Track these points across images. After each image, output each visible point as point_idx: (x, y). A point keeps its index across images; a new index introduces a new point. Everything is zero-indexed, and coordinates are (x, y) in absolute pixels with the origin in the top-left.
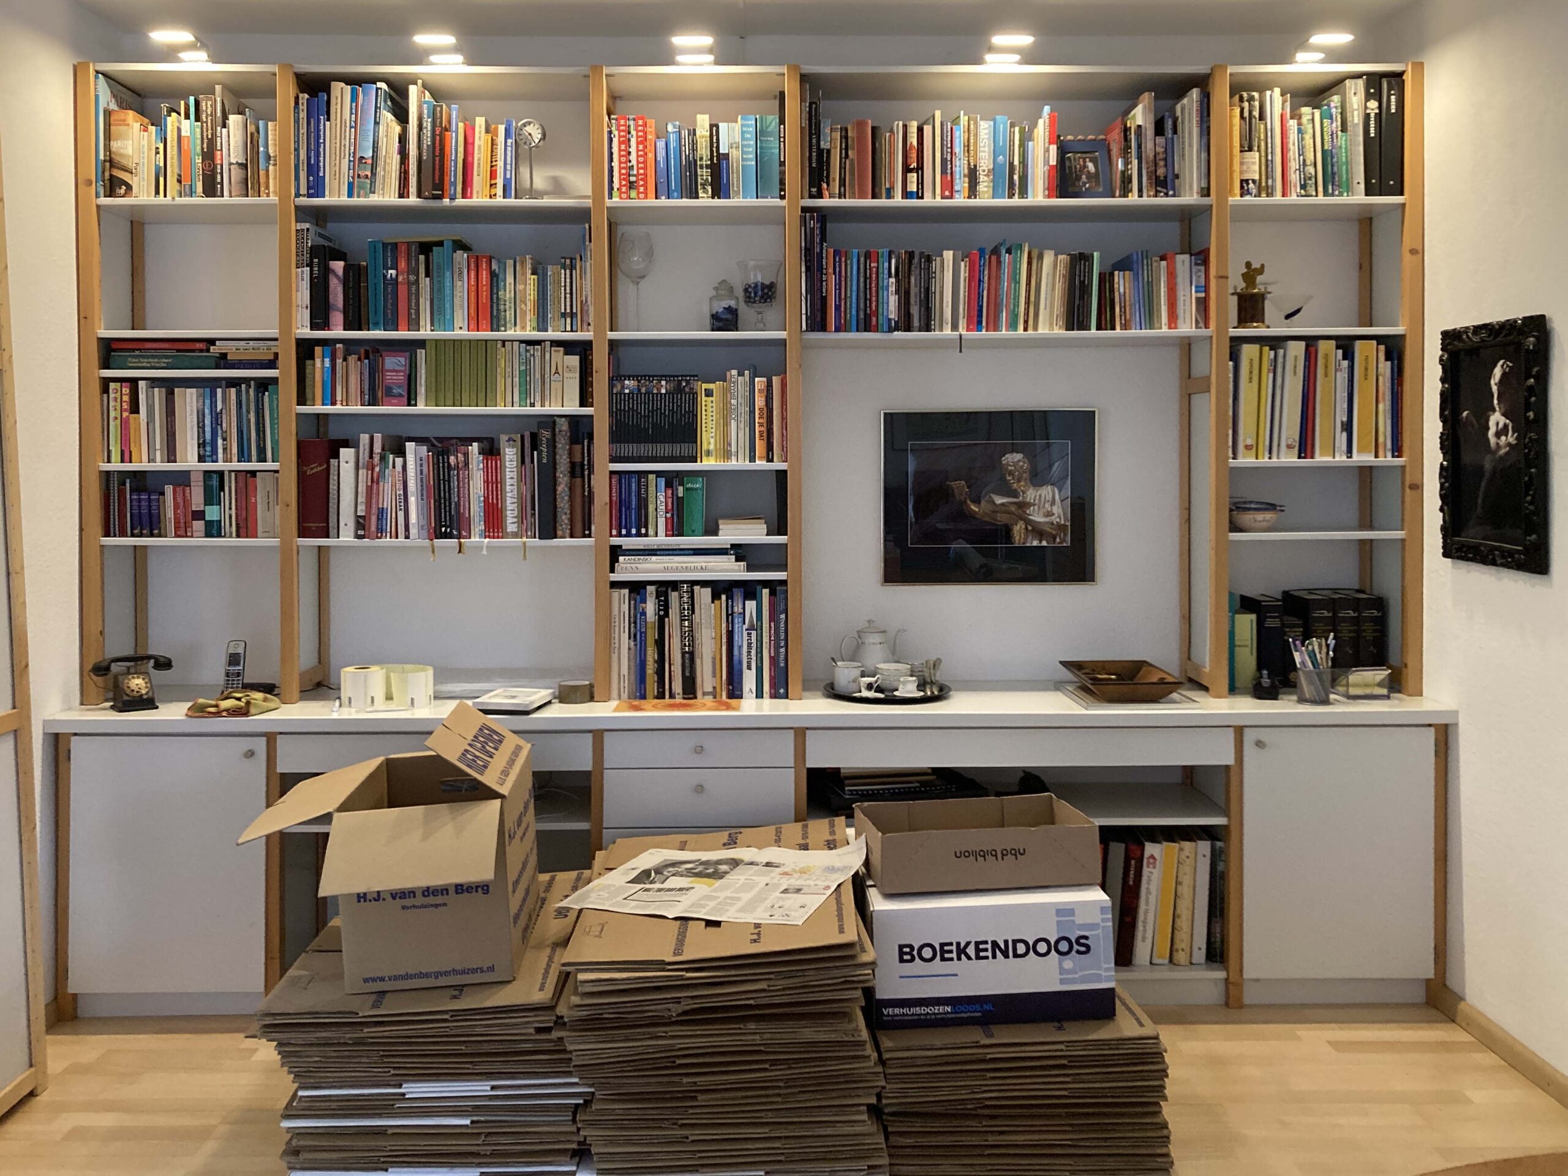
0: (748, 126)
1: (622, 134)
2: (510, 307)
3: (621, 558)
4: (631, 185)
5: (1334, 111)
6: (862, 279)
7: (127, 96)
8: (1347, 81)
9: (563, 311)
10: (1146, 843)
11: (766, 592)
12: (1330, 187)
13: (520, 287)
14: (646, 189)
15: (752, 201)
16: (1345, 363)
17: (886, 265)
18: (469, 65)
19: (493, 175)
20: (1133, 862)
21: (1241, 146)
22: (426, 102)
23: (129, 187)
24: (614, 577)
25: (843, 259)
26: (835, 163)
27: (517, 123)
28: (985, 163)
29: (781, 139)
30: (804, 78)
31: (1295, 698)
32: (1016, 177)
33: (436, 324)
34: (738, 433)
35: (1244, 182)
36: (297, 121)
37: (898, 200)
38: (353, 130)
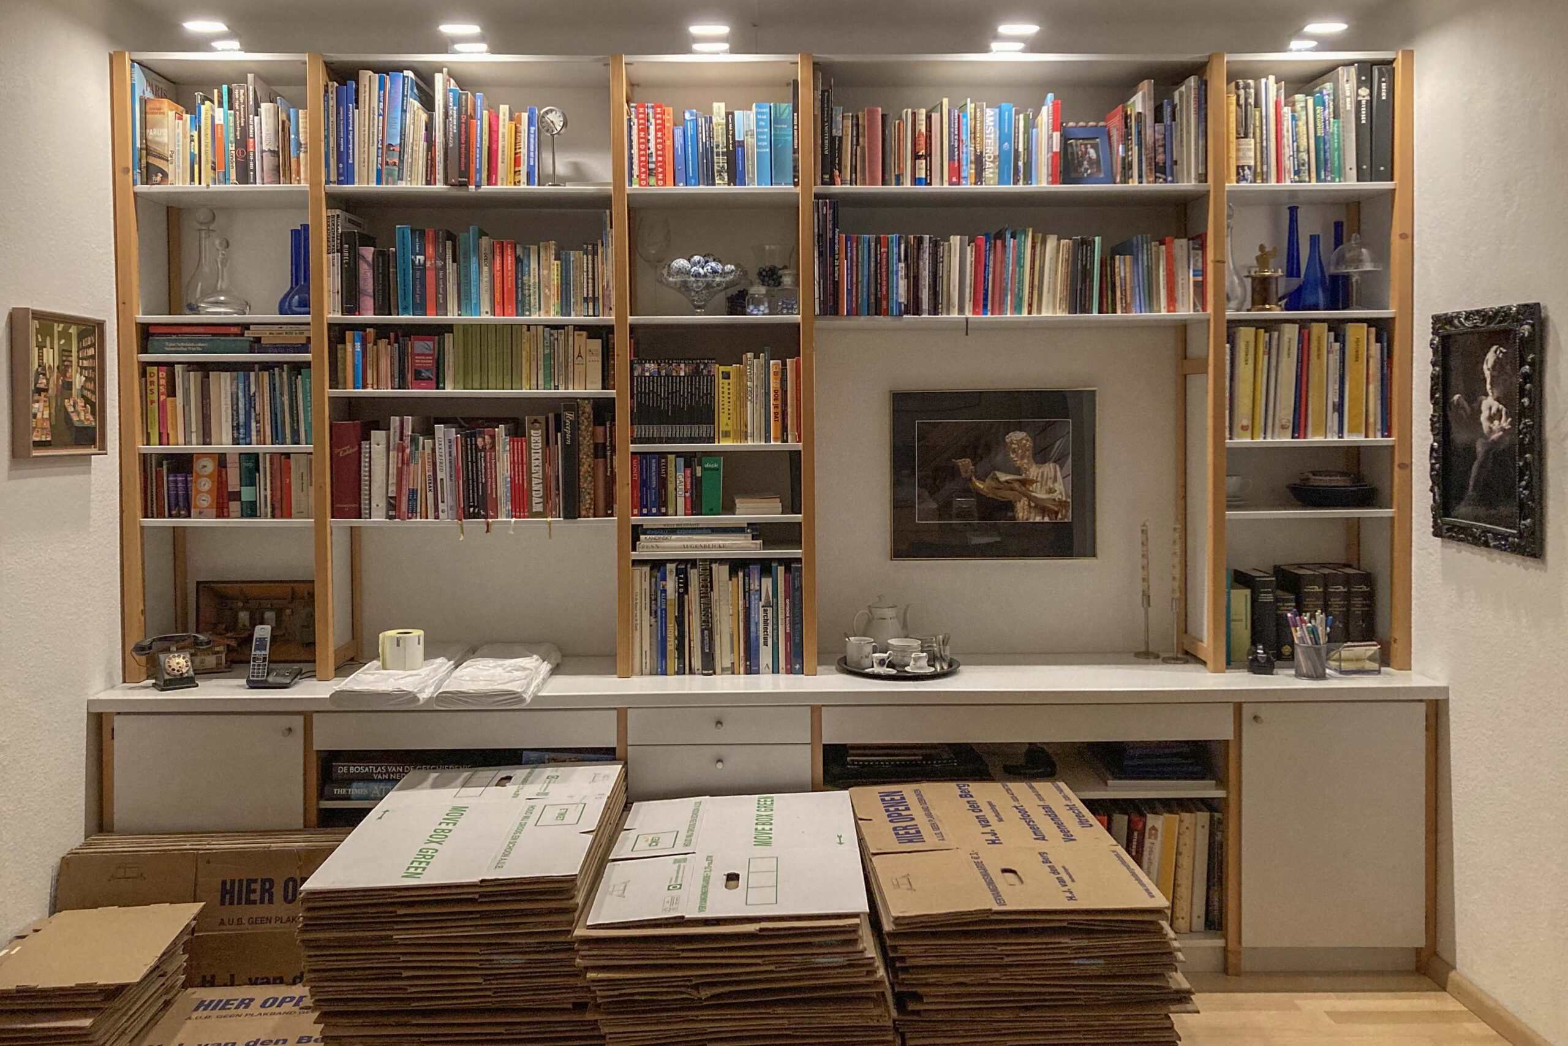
0: (762, 114)
1: (641, 121)
2: (534, 292)
3: (642, 537)
4: (650, 172)
5: (1326, 97)
6: (873, 264)
7: (163, 84)
8: (1340, 69)
9: (585, 296)
10: (1149, 815)
11: (781, 569)
12: (1323, 173)
13: (544, 272)
14: (665, 176)
15: (767, 188)
16: (1337, 346)
17: (896, 250)
18: (493, 53)
19: (517, 161)
20: (1136, 834)
21: (1238, 133)
22: (451, 90)
23: (165, 175)
24: (635, 555)
25: (855, 245)
26: (847, 148)
27: (539, 111)
28: (991, 149)
29: (795, 126)
30: (817, 66)
31: (1293, 672)
32: (1021, 164)
33: (463, 308)
34: (753, 412)
35: (1240, 168)
36: (326, 110)
37: (907, 186)
38: (381, 118)
